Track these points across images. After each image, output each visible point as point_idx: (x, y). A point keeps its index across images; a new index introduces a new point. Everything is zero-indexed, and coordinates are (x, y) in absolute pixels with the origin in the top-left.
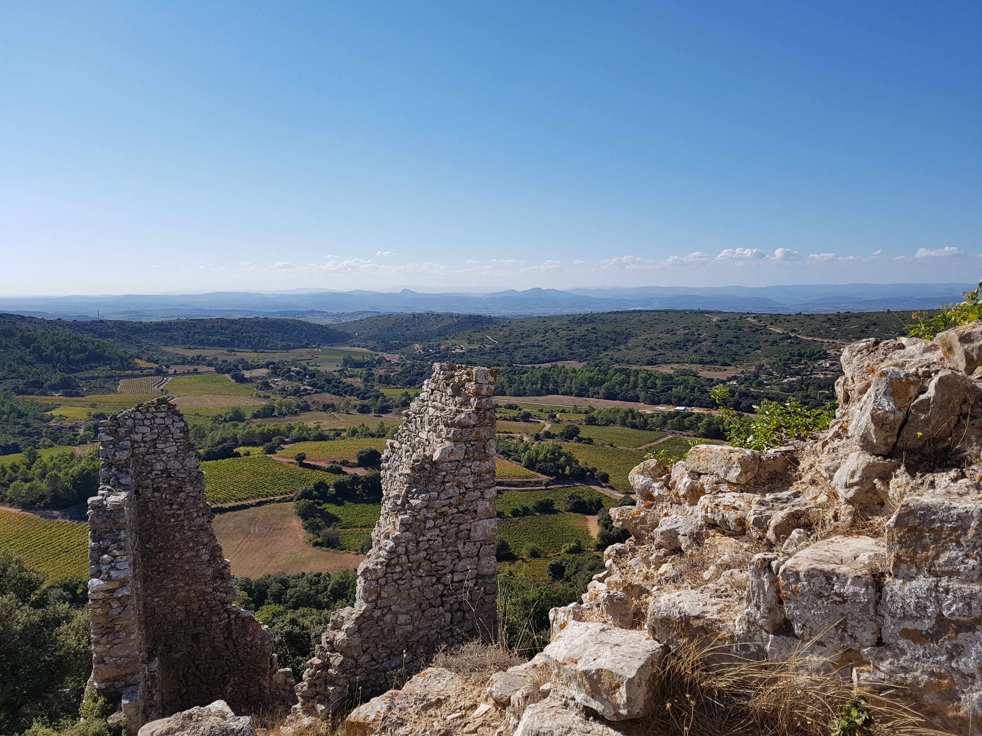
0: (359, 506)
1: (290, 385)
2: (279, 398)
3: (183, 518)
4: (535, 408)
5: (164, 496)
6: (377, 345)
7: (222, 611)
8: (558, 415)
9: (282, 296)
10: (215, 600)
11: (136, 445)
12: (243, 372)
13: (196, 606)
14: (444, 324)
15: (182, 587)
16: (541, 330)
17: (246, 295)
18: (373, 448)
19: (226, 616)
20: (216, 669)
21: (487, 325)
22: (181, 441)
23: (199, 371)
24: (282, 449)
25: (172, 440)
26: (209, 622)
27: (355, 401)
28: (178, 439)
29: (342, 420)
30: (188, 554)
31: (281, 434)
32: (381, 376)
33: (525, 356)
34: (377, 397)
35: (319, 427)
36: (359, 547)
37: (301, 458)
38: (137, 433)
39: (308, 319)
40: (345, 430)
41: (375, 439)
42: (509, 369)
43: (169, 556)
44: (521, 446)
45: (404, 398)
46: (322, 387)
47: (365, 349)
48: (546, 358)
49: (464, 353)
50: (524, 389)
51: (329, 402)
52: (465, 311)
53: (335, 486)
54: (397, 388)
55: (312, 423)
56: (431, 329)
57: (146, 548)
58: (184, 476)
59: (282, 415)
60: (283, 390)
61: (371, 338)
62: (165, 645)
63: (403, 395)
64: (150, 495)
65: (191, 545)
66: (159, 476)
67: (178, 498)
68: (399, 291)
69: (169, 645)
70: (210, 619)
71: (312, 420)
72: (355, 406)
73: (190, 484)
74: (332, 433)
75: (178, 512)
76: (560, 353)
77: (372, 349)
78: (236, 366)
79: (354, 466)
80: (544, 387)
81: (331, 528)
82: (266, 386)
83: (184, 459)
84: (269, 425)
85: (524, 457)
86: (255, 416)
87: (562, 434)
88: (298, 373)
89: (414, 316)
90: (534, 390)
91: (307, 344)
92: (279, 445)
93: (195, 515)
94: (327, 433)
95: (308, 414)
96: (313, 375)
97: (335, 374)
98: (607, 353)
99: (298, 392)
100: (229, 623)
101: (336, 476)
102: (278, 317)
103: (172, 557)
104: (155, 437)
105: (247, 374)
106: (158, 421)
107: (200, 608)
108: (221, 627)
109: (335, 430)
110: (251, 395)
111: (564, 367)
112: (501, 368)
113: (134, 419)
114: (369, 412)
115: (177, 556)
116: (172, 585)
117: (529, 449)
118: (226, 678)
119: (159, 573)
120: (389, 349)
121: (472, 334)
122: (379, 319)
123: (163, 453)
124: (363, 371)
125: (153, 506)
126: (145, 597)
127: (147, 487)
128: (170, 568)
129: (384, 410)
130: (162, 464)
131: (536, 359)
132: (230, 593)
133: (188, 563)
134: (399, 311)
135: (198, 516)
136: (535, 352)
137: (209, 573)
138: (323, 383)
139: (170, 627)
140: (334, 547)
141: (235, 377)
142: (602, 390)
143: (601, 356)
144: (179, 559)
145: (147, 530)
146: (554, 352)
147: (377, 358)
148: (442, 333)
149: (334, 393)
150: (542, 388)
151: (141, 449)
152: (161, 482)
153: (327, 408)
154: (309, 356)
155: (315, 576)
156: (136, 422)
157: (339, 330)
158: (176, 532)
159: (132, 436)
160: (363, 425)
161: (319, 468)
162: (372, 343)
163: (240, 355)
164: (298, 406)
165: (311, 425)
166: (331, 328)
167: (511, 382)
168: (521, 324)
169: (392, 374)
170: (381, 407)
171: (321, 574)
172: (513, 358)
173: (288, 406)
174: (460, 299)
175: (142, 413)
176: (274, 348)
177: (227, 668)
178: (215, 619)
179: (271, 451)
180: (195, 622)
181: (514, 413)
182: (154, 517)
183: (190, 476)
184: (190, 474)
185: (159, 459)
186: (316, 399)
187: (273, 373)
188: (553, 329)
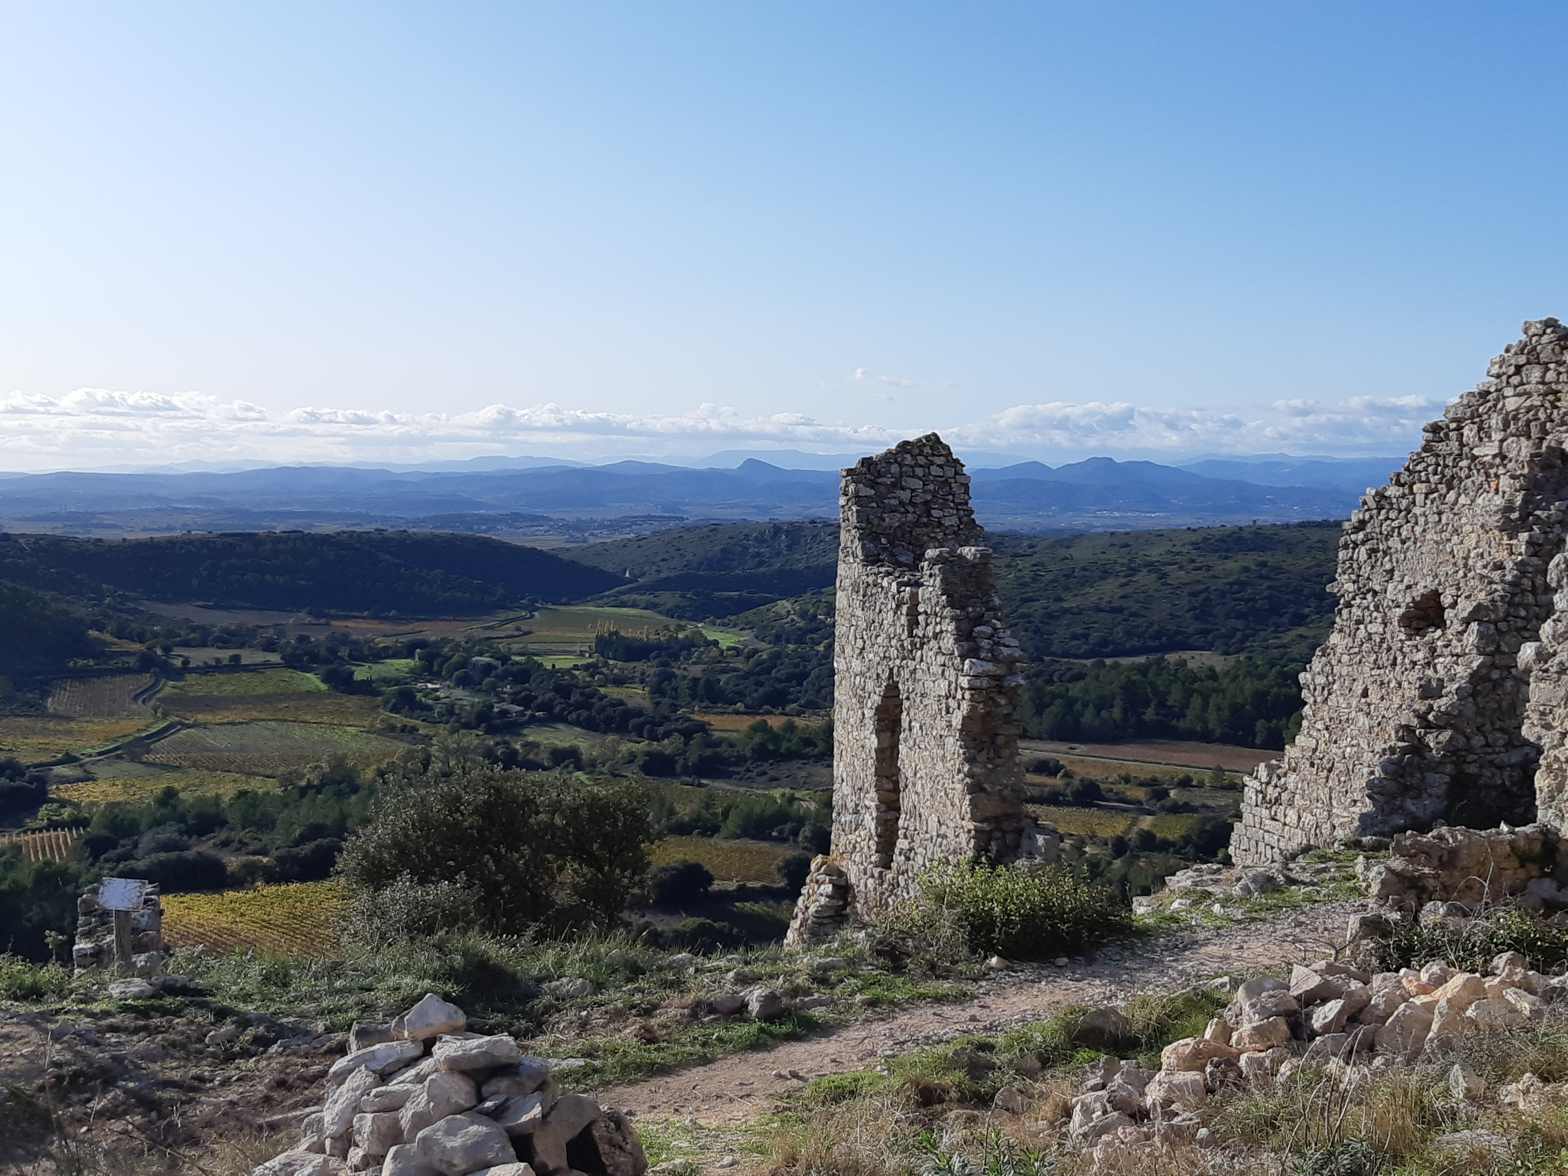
1: (467, 701)
2: (440, 734)
4: (1110, 774)
6: (682, 603)
8: (1172, 793)
9: (440, 479)
11: (902, 510)
12: (352, 666)
16: (1118, 568)
17: (350, 474)
18: (690, 861)
22: (964, 507)
23: (244, 662)
25: (952, 505)
28: (960, 504)
32: (695, 680)
33: (1075, 637)
34: (688, 734)
41: (694, 839)
45: (758, 738)
46: (546, 708)
47: (650, 614)
48: (1136, 642)
50: (1078, 722)
51: (565, 746)
54: (737, 713)
60: (450, 711)
61: (665, 585)
63: (754, 729)
68: (735, 464)
76: (1172, 628)
77: (669, 614)
78: (333, 651)
80: (1133, 720)
82: (408, 701)
87: (1186, 839)
88: (488, 669)
89: (777, 529)
90: (1104, 728)
91: (506, 599)
96: (522, 675)
97: (579, 674)
98: (1302, 630)
99: (487, 719)
102: (428, 530)
104: (929, 497)
105: (361, 673)
106: (935, 471)
110: (372, 725)
111: (1184, 663)
113: (900, 465)
114: (673, 773)
120: (713, 612)
122: (686, 535)
123: (940, 524)
124: (649, 668)
129: (710, 768)
131: (1104, 643)
134: (733, 515)
136: (1102, 626)
138: (549, 695)
141: (330, 679)
146: (1156, 627)
147: (681, 635)
149: (578, 724)
150: (1125, 723)
151: (909, 517)
153: (560, 758)
154: (514, 628)
156: (903, 468)
157: (585, 564)
159: (897, 493)
160: (660, 803)
162: (669, 599)
163: (340, 626)
164: (487, 754)
166: (566, 556)
167: (1042, 702)
168: (1065, 552)
169: (724, 677)
170: (702, 760)
172: (1044, 639)
173: (463, 754)
175: (913, 456)
181: (1054, 785)
186: (533, 739)
187: (423, 669)
188: (1151, 566)
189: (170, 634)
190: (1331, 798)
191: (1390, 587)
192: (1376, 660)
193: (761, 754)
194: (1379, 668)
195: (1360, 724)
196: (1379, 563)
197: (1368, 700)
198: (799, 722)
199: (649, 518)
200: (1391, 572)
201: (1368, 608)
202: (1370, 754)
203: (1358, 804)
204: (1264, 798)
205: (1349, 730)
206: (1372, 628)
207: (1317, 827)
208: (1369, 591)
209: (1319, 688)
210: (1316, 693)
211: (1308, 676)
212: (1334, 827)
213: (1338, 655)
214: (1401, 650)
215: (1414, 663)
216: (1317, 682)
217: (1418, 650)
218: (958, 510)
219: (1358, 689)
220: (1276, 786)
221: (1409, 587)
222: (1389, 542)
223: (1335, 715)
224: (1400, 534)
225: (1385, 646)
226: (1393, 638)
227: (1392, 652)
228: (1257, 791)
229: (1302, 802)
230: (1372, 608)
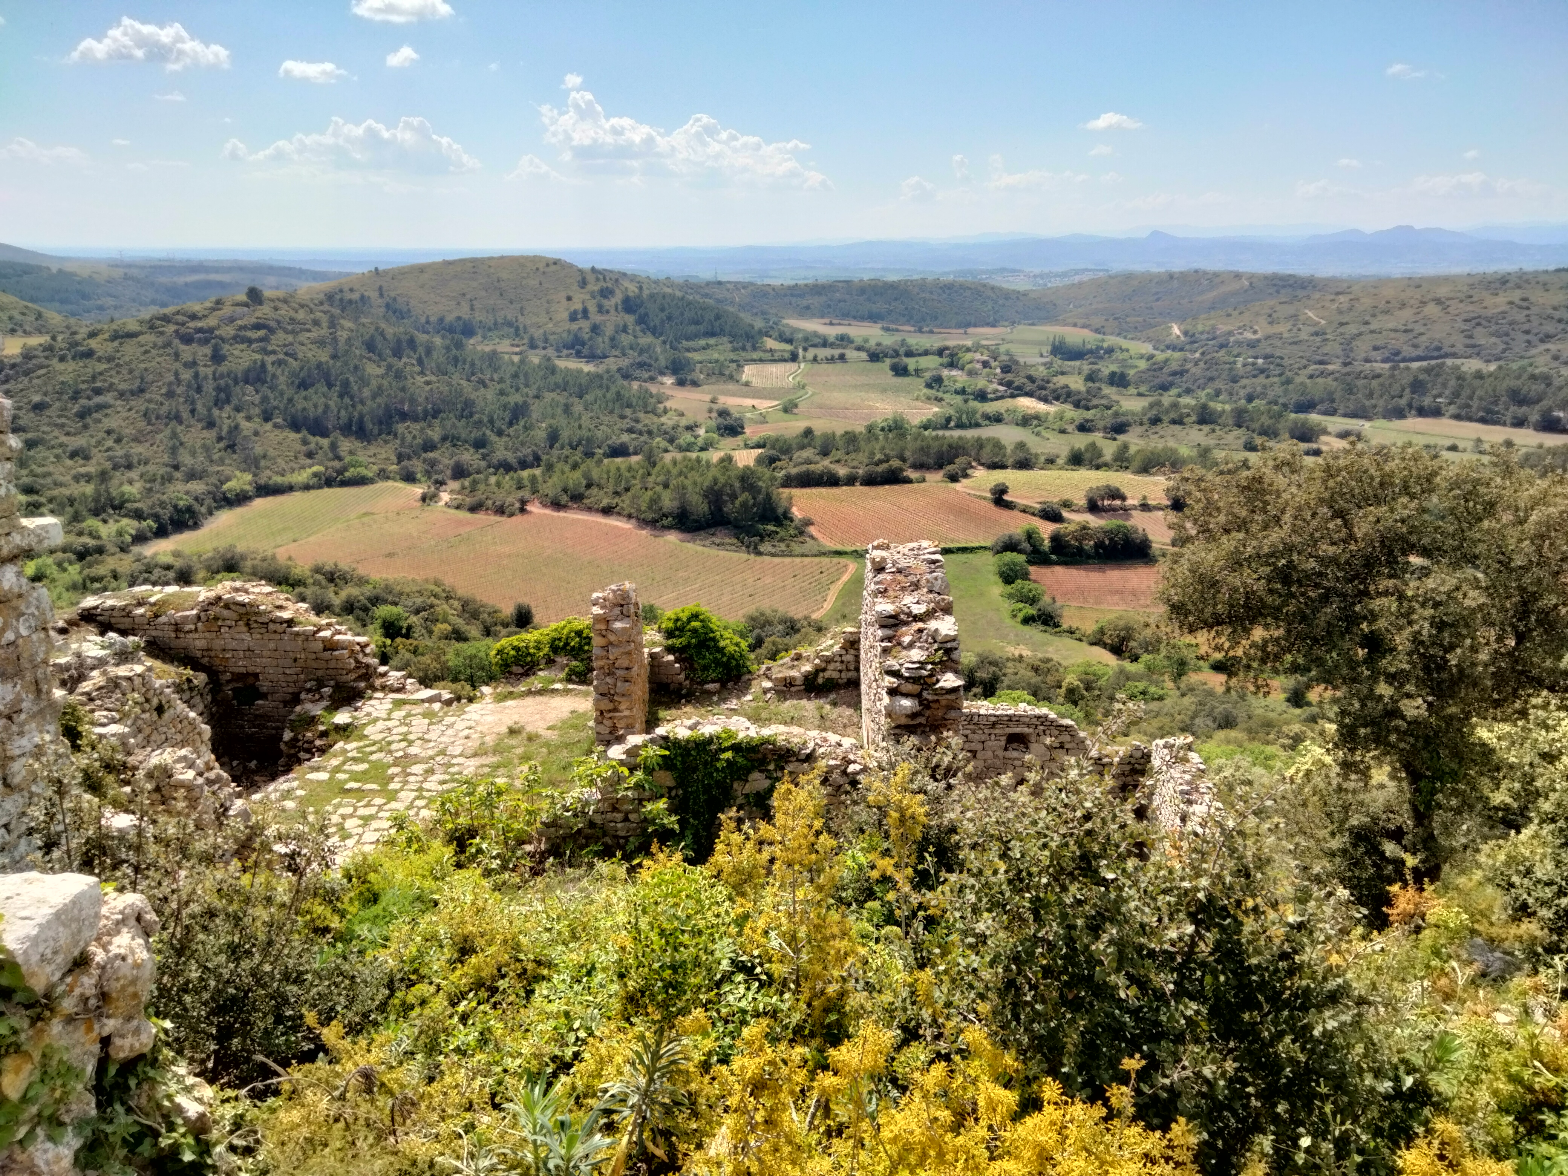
1: (974, 383)
2: (957, 402)
6: (1105, 324)
12: (906, 360)
14: (1224, 289)
16: (1412, 302)
18: (1112, 485)
21: (1305, 293)
23: (846, 357)
24: (969, 476)
27: (1069, 411)
29: (1052, 440)
31: (967, 454)
32: (1112, 374)
33: (1376, 348)
34: (1107, 407)
35: (1021, 447)
37: (999, 492)
39: (998, 281)
40: (1060, 455)
41: (1114, 472)
42: (1347, 369)
45: (1153, 411)
46: (1020, 388)
47: (1085, 331)
48: (1421, 352)
49: (1259, 341)
50: (1375, 406)
51: (1031, 411)
52: (1264, 268)
53: (1052, 541)
55: (1011, 440)
56: (1201, 298)
59: (962, 427)
60: (963, 389)
61: (1095, 313)
63: (1151, 405)
68: (1144, 234)
71: (1010, 437)
72: (1073, 421)
74: (1041, 459)
76: (1448, 343)
77: (1097, 331)
78: (896, 352)
79: (1080, 510)
80: (1415, 404)
82: (938, 382)
86: (925, 427)
88: (985, 365)
89: (1171, 276)
90: (1394, 408)
91: (995, 320)
92: (964, 470)
95: (1001, 428)
96: (1006, 369)
97: (1040, 368)
98: (1548, 346)
99: (985, 394)
101: (1053, 524)
102: (951, 277)
105: (911, 363)
109: (1045, 454)
110: (918, 396)
111: (1458, 367)
112: (1329, 368)
114: (1095, 431)
120: (1126, 330)
121: (1277, 307)
122: (1110, 281)
124: (1084, 365)
129: (1119, 428)
131: (1399, 353)
136: (1397, 342)
138: (1022, 381)
140: (1050, 627)
141: (894, 368)
142: (1535, 417)
143: (1533, 351)
146: (1437, 343)
147: (1105, 345)
148: (1220, 305)
149: (1039, 399)
150: (1410, 405)
153: (1027, 420)
154: (999, 340)
157: (1044, 299)
160: (1092, 450)
161: (1026, 509)
162: (1096, 321)
163: (900, 336)
164: (985, 415)
166: (1033, 295)
168: (1375, 291)
169: (1132, 372)
170: (1114, 423)
172: (1351, 350)
173: (971, 415)
176: (946, 326)
179: (954, 478)
186: (1012, 407)
187: (948, 363)
188: (1438, 301)
189: (806, 339)
193: (1155, 420)
199: (1087, 270)
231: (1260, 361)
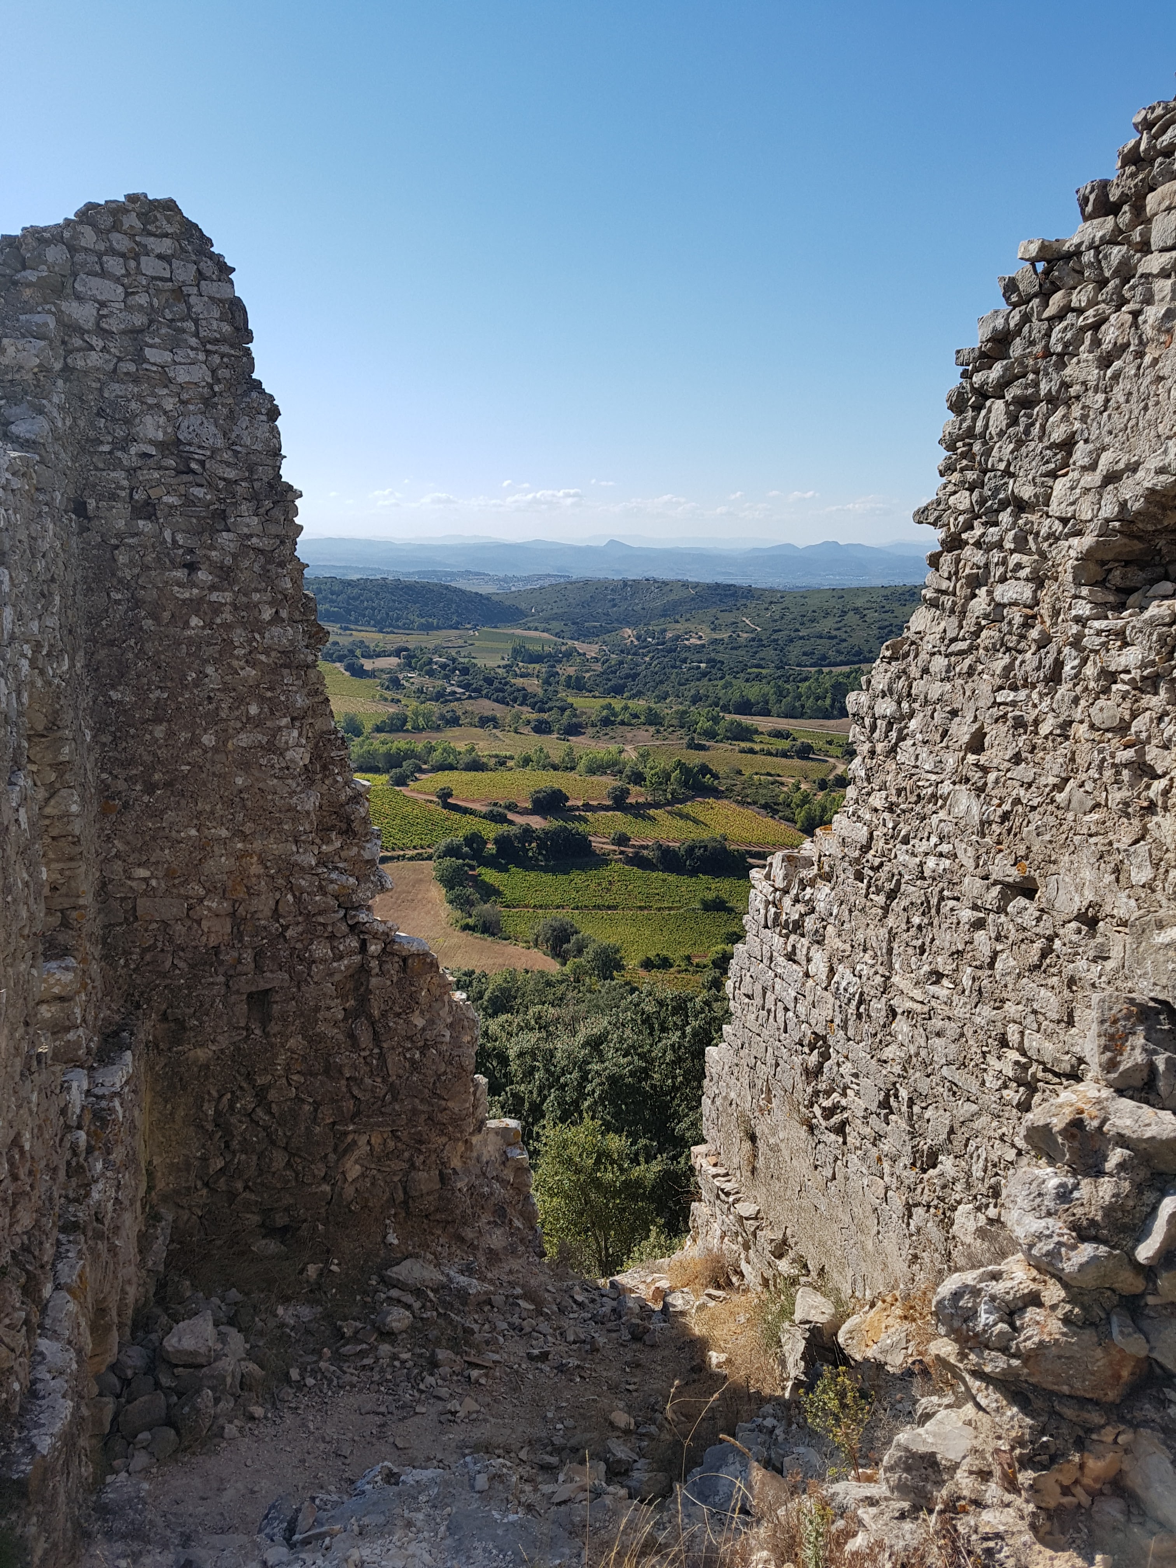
0: (533, 874)
1: (432, 685)
2: (414, 704)
3: (229, 618)
4: (819, 738)
5: (167, 534)
6: (565, 629)
7: (344, 928)
9: (422, 547)
10: (325, 894)
11: (77, 342)
12: (363, 661)
13: (263, 905)
14: (673, 597)
15: (225, 842)
16: (835, 611)
17: (369, 543)
18: (556, 786)
19: (355, 944)
20: (317, 1105)
21: (743, 601)
22: (225, 349)
24: (417, 779)
25: (193, 341)
26: (301, 960)
27: (528, 713)
28: (216, 341)
29: (507, 741)
30: (244, 739)
31: (416, 757)
32: (570, 677)
33: (805, 654)
34: (563, 710)
35: (473, 749)
36: (531, 938)
37: (445, 795)
38: (79, 298)
39: (461, 584)
40: (511, 758)
41: (560, 773)
42: (779, 673)
43: (184, 736)
44: (797, 797)
45: (605, 713)
46: (478, 690)
47: (545, 635)
48: (842, 658)
49: (703, 646)
50: (803, 706)
51: (489, 713)
52: (708, 578)
53: (496, 841)
54: (594, 697)
55: (462, 744)
56: (652, 605)
57: (110, 703)
58: (231, 474)
59: (417, 729)
60: (420, 691)
61: (556, 617)
62: (164, 1017)
63: (603, 708)
64: (121, 524)
65: (253, 710)
66: (151, 462)
67: (212, 547)
68: (603, 542)
69: (176, 1020)
70: (306, 949)
71: (464, 739)
72: (529, 722)
73: (252, 505)
74: (493, 761)
75: (214, 597)
76: (866, 649)
77: (557, 635)
78: (351, 652)
79: (525, 812)
80: (837, 705)
81: (488, 906)
82: (395, 683)
83: (232, 417)
84: (399, 742)
85: (800, 816)
86: (379, 729)
88: (443, 666)
89: (625, 583)
90: (819, 709)
91: (458, 623)
92: (412, 773)
93: (267, 614)
94: (485, 760)
95: (456, 731)
96: (465, 671)
97: (500, 671)
99: (443, 696)
100: (363, 970)
101: (499, 826)
102: (416, 578)
103: (194, 742)
104: (139, 320)
105: (368, 665)
106: (151, 266)
107: (276, 914)
108: (337, 977)
109: (497, 756)
110: (373, 697)
112: (764, 671)
113: (72, 249)
114: (550, 732)
115: (208, 740)
116: (193, 832)
117: (809, 802)
118: (346, 1134)
119: (150, 789)
120: (584, 635)
121: (719, 615)
122: (569, 587)
123: (168, 382)
124: (542, 668)
125: (132, 563)
126: (106, 860)
127: (113, 497)
128: (185, 777)
129: (573, 730)
130: (162, 420)
131: (824, 657)
132: (368, 880)
133: (245, 766)
134: (601, 575)
135: (276, 619)
136: (823, 647)
137: (309, 806)
138: (480, 683)
139: (182, 965)
140: (493, 934)
141: (350, 668)
144: (216, 750)
145: (111, 643)
146: (856, 649)
147: (564, 648)
148: (669, 612)
149: (497, 701)
150: (832, 706)
151: (94, 359)
152: (159, 483)
153: (485, 722)
154: (461, 642)
155: (465, 974)
156: (80, 257)
157: (507, 603)
158: (207, 661)
159: (64, 305)
160: (541, 750)
161: (472, 812)
162: (557, 626)
163: (358, 636)
164: (442, 717)
165: (461, 746)
166: (495, 598)
167: (781, 694)
168: (803, 601)
169: (587, 675)
170: (569, 725)
171: (473, 972)
172: (785, 656)
173: (427, 717)
174: (701, 558)
175: (98, 231)
176: (408, 627)
177: (349, 1105)
178: (320, 950)
179: (401, 781)
180: (258, 955)
181: (784, 744)
182: (137, 603)
183: (251, 480)
184: (251, 471)
185: (151, 401)
186: (469, 709)
187: (406, 665)
188: (856, 610)
190: (890, 951)
191: (1060, 486)
192: (1009, 668)
193: (606, 722)
194: (1014, 688)
195: (960, 810)
196: (1036, 430)
197: (983, 759)
198: (630, 703)
199: (549, 575)
200: (1068, 445)
201: (999, 545)
202: (979, 882)
203: (945, 982)
204: (777, 915)
205: (935, 819)
206: (1006, 592)
207: (860, 1002)
208: (1004, 505)
209: (881, 724)
210: (876, 735)
211: (864, 698)
212: (894, 1014)
213: (923, 656)
214: (1076, 643)
215: (1109, 677)
216: (878, 711)
217: (1125, 644)
218: (208, 352)
219: (962, 731)
220: (796, 901)
221: (1112, 478)
222: (1068, 371)
223: (908, 784)
224: (1097, 343)
225: (1034, 634)
226: (1056, 613)
227: (1053, 647)
228: (767, 903)
229: (838, 944)
230: (1009, 545)
231: (703, 665)
